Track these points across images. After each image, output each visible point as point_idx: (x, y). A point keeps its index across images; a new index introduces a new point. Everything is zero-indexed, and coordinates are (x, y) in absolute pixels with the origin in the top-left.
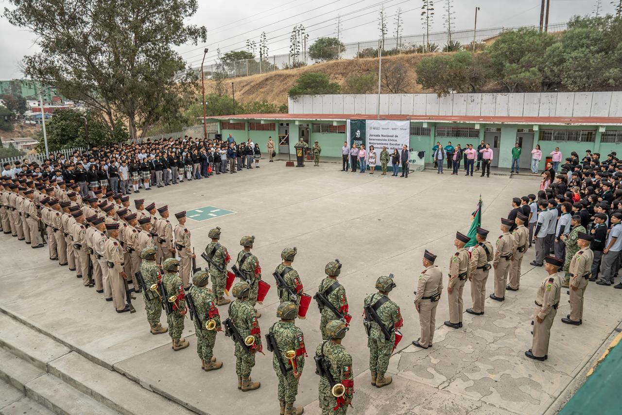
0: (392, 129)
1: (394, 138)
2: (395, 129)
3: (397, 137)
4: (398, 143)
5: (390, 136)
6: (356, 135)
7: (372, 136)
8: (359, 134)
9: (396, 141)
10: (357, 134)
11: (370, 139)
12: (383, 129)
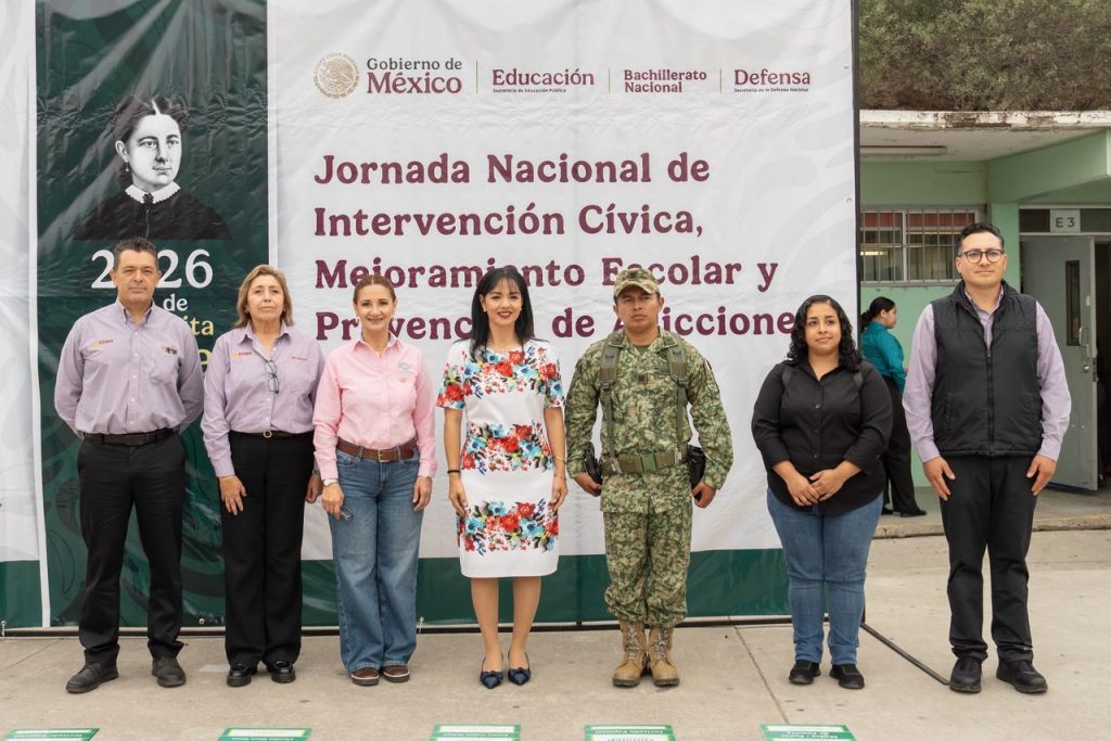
0: (634, 82)
1: (662, 194)
2: (670, 80)
3: (700, 171)
4: (712, 250)
5: (604, 170)
6: (127, 176)
7: (358, 173)
8: (174, 154)
9: (686, 224)
10: (141, 159)
11: (323, 223)
12: (509, 80)
